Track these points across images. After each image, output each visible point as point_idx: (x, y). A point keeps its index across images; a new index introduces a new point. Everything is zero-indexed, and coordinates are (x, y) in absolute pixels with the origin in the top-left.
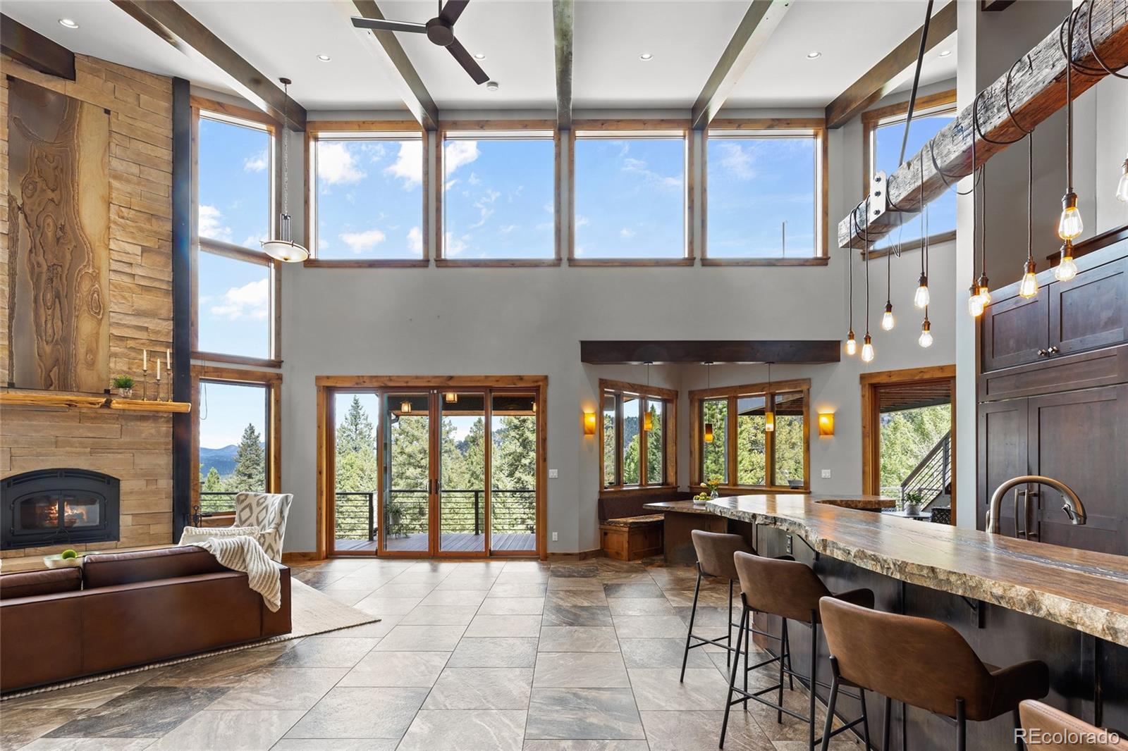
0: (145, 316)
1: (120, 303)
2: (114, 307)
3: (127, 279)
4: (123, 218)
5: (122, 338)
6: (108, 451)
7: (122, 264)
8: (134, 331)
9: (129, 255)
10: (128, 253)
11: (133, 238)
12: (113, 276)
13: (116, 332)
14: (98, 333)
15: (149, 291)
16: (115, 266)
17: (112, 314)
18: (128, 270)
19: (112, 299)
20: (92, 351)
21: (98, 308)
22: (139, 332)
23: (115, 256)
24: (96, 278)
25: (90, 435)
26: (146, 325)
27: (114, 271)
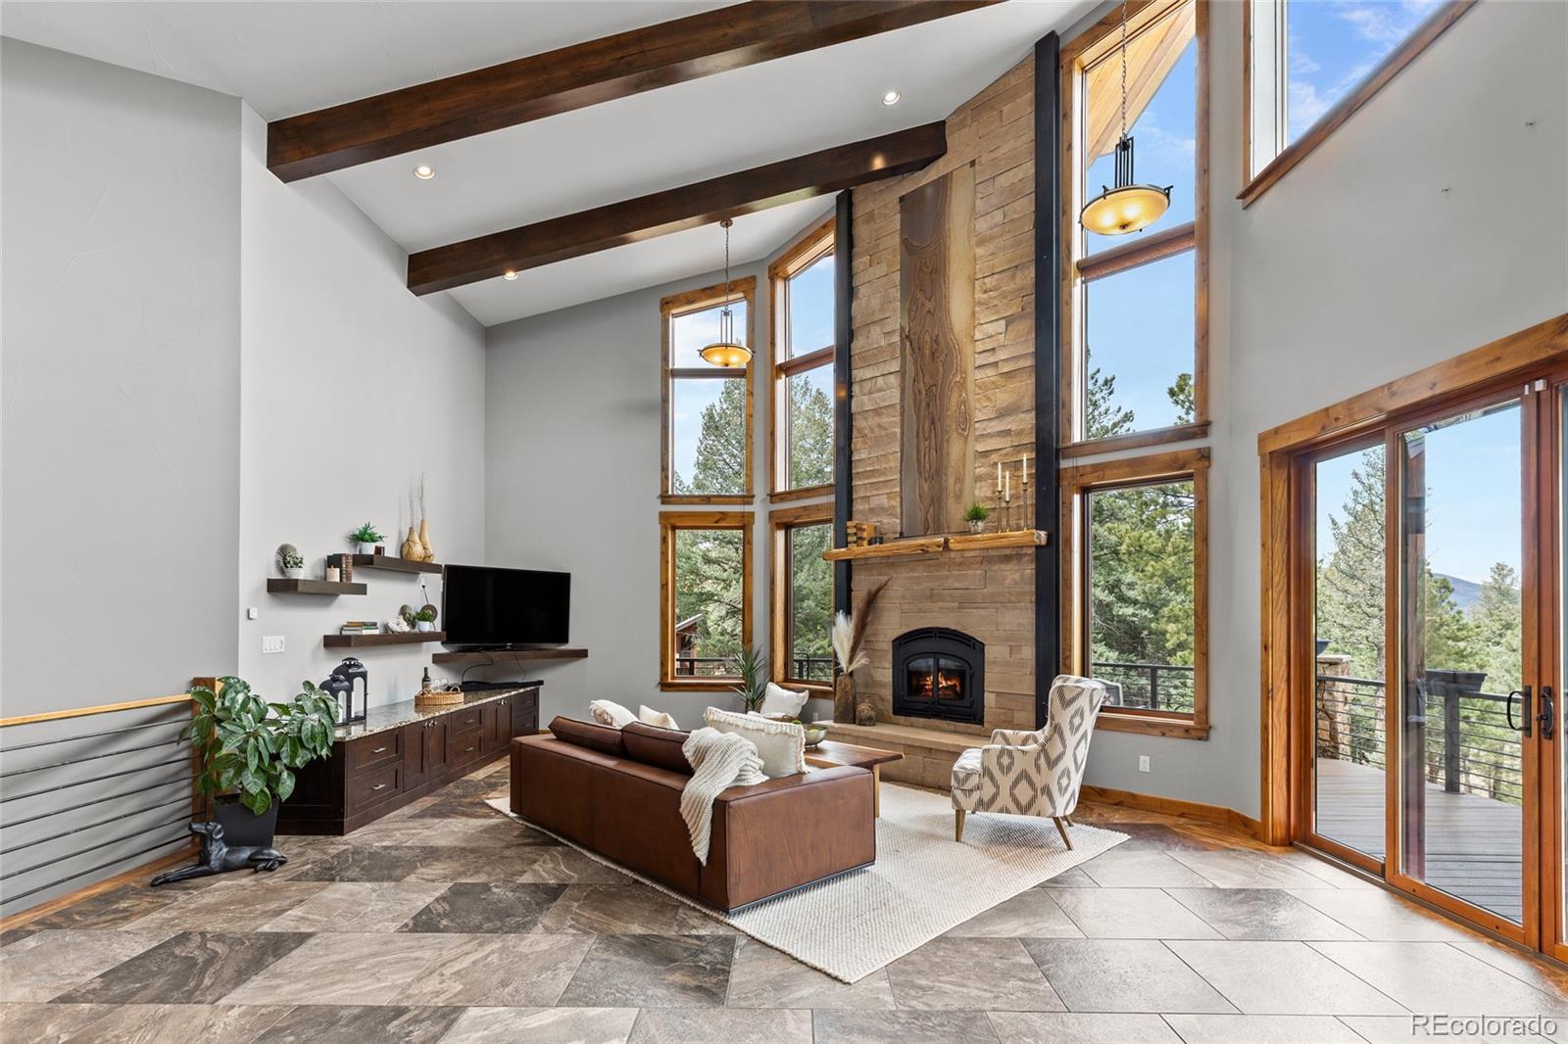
0: (1009, 415)
1: (984, 407)
2: (979, 416)
3: (990, 372)
4: (985, 292)
5: (986, 454)
6: (975, 605)
7: (985, 354)
8: (998, 438)
9: (992, 339)
10: (992, 336)
11: (997, 312)
12: (979, 375)
13: (980, 448)
14: (964, 455)
15: (1014, 377)
16: (981, 360)
17: (977, 425)
18: (992, 359)
19: (978, 406)
20: (959, 480)
21: (965, 421)
22: (1003, 440)
23: (980, 347)
24: (963, 385)
25: (958, 585)
26: (1009, 427)
27: (979, 367)
